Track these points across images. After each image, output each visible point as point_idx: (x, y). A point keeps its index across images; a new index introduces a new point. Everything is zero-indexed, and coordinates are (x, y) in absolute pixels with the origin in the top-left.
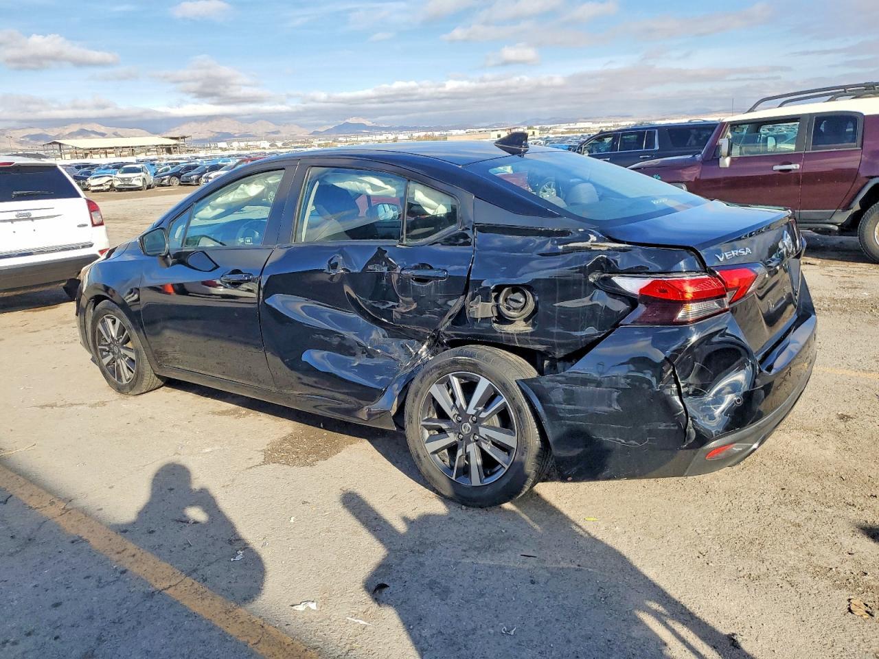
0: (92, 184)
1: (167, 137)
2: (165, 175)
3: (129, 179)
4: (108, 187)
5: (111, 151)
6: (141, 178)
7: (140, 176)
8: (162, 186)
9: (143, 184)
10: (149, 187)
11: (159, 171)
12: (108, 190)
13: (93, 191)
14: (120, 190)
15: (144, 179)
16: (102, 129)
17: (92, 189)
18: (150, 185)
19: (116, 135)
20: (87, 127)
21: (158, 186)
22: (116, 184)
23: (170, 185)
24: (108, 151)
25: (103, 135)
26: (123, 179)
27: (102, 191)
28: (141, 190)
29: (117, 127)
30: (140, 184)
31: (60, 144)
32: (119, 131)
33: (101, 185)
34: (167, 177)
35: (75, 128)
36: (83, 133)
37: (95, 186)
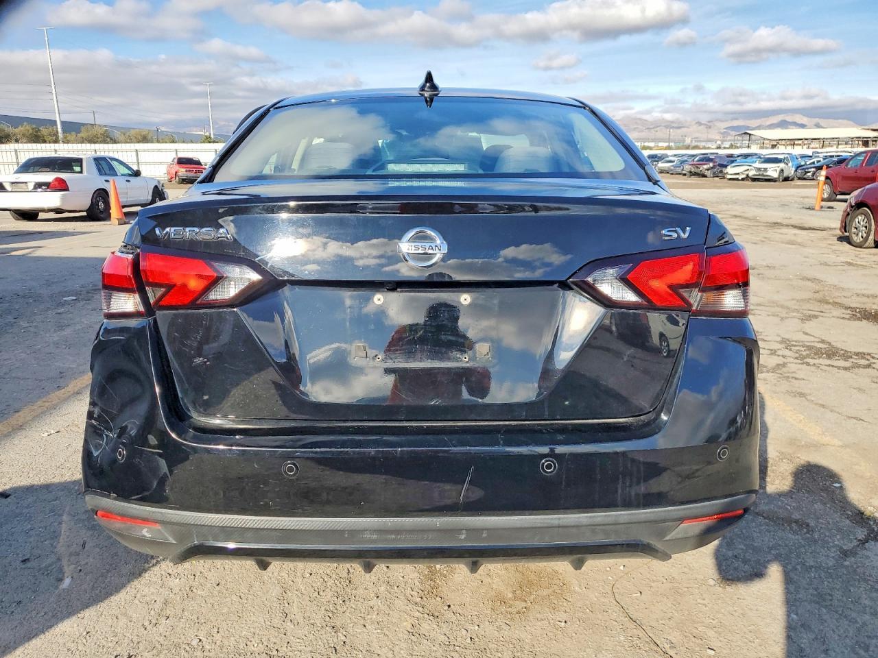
0: (730, 173)
1: (868, 129)
2: (811, 168)
3: (765, 170)
4: (744, 176)
5: (800, 142)
6: (778, 169)
7: (779, 167)
8: (805, 179)
9: (779, 176)
10: (786, 179)
11: (808, 163)
12: (743, 179)
13: (730, 179)
14: (754, 180)
15: (782, 170)
16: (804, 120)
17: (729, 177)
18: (789, 178)
19: (818, 126)
20: (789, 118)
21: (799, 179)
22: (752, 173)
23: (814, 179)
24: (796, 142)
25: (803, 126)
26: (759, 169)
27: (737, 179)
28: (775, 181)
29: (820, 118)
30: (775, 175)
31: (750, 135)
32: (822, 122)
33: (738, 174)
34: (813, 169)
35: (775, 120)
36: (783, 125)
37: (731, 174)
